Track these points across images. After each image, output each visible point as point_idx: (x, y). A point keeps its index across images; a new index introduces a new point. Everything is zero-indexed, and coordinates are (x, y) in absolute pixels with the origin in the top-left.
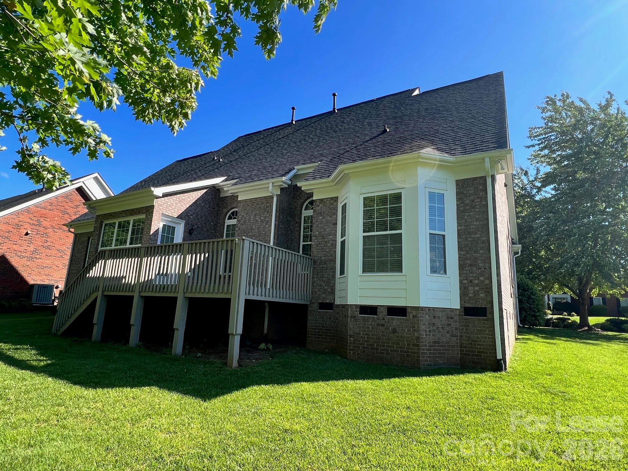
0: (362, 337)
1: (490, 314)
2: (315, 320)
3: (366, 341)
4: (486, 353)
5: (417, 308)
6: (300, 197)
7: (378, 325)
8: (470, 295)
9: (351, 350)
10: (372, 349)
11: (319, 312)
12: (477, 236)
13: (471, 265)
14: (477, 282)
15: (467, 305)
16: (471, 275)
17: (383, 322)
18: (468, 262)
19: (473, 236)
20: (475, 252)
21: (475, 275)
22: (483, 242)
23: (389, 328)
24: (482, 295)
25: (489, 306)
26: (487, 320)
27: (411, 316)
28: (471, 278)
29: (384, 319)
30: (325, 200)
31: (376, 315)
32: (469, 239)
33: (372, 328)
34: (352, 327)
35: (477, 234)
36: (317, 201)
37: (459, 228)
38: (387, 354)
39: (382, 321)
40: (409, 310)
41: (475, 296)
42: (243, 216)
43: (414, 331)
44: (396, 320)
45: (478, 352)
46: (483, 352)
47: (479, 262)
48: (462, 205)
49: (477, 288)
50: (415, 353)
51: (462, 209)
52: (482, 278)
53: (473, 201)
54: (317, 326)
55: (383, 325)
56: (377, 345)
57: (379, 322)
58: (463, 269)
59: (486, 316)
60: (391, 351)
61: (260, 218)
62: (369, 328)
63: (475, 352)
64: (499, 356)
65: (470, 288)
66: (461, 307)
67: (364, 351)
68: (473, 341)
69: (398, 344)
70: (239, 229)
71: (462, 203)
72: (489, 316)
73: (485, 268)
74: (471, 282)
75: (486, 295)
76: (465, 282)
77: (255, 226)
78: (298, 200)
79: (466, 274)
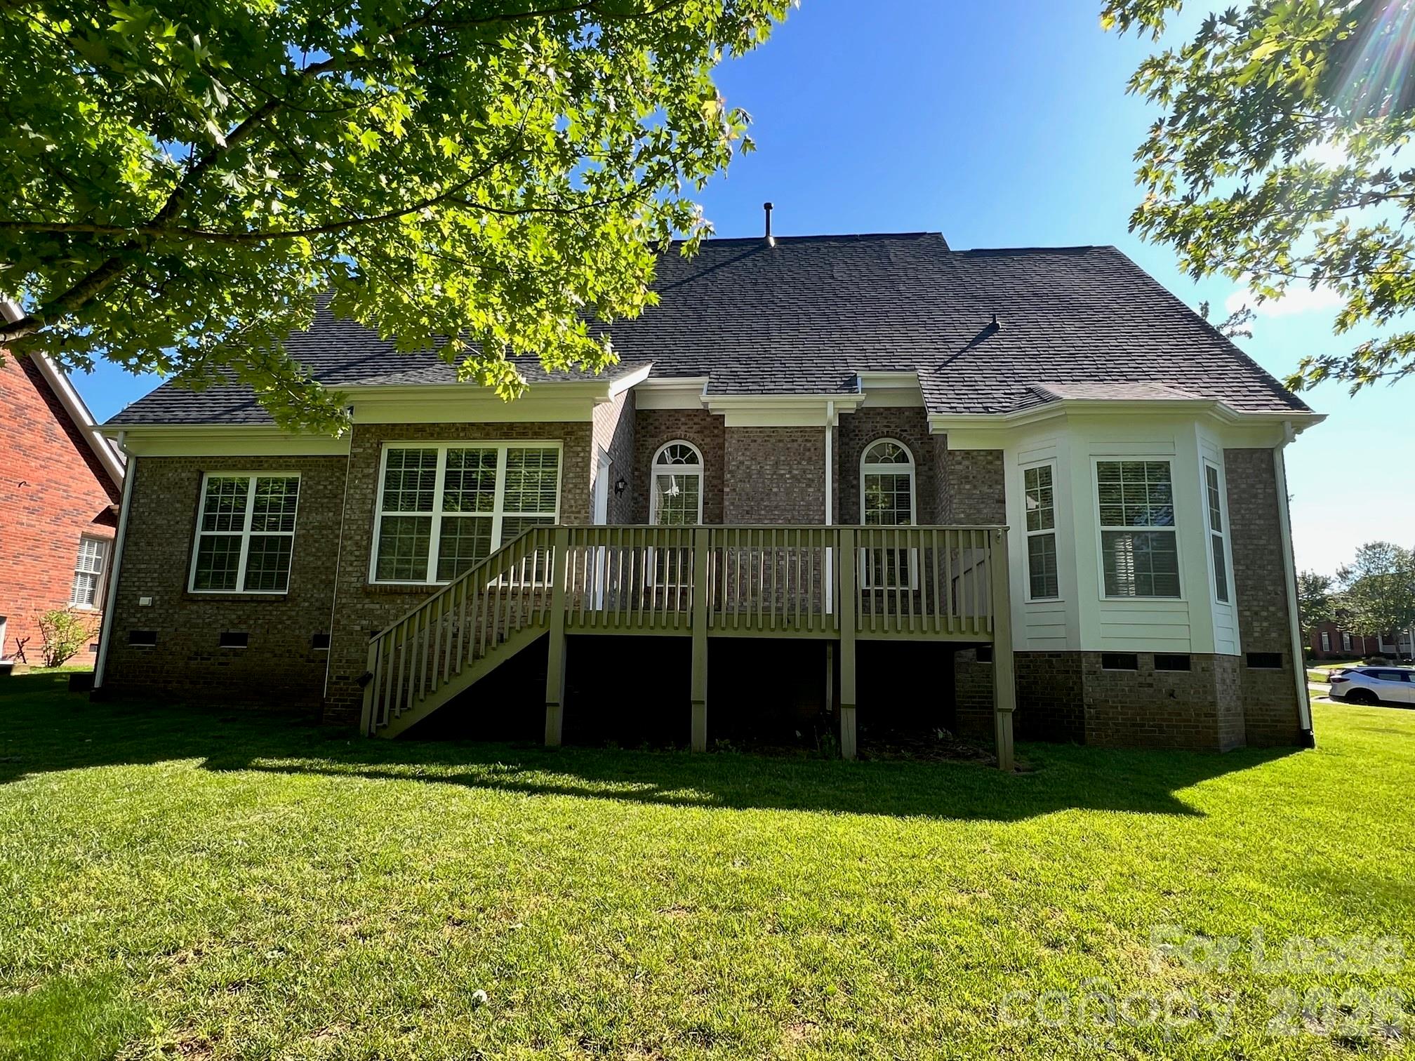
0: (1112, 707)
1: (1288, 663)
2: (972, 681)
3: (1121, 714)
4: (1284, 722)
5: (1210, 657)
6: (857, 435)
7: (1141, 685)
8: (1256, 634)
9: (1093, 730)
10: (1134, 725)
11: (980, 666)
12: (1262, 542)
13: (1254, 588)
14: (1265, 614)
15: (1251, 650)
16: (1255, 603)
17: (1149, 680)
18: (1250, 582)
19: (1255, 542)
20: (1259, 567)
21: (1261, 603)
22: (1272, 552)
23: (1161, 690)
24: (1274, 635)
25: (1285, 651)
26: (1284, 672)
27: (1199, 670)
28: (1256, 609)
29: (1150, 675)
30: (975, 453)
31: (1136, 668)
32: (1250, 547)
33: (1130, 691)
34: (1091, 690)
35: (1261, 538)
36: (958, 453)
37: (1233, 527)
38: (1161, 732)
39: (1148, 678)
40: (1193, 661)
41: (1263, 635)
42: (741, 463)
43: (1205, 692)
44: (1172, 677)
45: (1273, 721)
46: (1279, 721)
47: (1267, 582)
48: (1235, 491)
49: (1265, 624)
50: (1209, 728)
51: (1235, 496)
52: (1272, 609)
53: (1253, 486)
54: (977, 692)
55: (1150, 685)
56: (1142, 719)
57: (1141, 680)
58: (1242, 594)
59: (1280, 666)
60: (1168, 726)
61: (790, 472)
62: (1123, 690)
63: (1267, 721)
64: (1306, 727)
65: (1255, 624)
66: (1243, 653)
67: (1118, 731)
68: (1264, 705)
69: (1180, 714)
70: (734, 490)
71: (1236, 487)
72: (1286, 666)
73: (1276, 594)
74: (1256, 613)
75: (1280, 635)
76: (1247, 613)
77: (778, 487)
78: (851, 439)
79: (1248, 601)
